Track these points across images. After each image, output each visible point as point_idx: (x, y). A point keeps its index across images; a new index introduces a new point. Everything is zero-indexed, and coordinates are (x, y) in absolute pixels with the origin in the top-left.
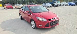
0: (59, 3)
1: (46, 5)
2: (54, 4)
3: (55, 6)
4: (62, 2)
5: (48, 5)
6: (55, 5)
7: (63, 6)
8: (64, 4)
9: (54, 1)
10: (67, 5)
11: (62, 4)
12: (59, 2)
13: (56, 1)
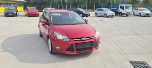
0: (130, 10)
1: (102, 13)
2: (120, 10)
3: (122, 15)
4: (137, 8)
5: (105, 12)
6: (121, 13)
7: (140, 15)
8: (141, 12)
9: (120, 5)
10: (147, 15)
11: (137, 12)
12: (131, 8)
13: (124, 5)
